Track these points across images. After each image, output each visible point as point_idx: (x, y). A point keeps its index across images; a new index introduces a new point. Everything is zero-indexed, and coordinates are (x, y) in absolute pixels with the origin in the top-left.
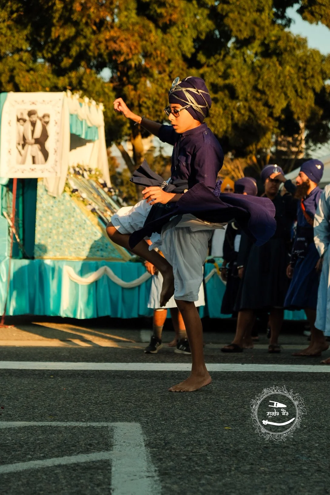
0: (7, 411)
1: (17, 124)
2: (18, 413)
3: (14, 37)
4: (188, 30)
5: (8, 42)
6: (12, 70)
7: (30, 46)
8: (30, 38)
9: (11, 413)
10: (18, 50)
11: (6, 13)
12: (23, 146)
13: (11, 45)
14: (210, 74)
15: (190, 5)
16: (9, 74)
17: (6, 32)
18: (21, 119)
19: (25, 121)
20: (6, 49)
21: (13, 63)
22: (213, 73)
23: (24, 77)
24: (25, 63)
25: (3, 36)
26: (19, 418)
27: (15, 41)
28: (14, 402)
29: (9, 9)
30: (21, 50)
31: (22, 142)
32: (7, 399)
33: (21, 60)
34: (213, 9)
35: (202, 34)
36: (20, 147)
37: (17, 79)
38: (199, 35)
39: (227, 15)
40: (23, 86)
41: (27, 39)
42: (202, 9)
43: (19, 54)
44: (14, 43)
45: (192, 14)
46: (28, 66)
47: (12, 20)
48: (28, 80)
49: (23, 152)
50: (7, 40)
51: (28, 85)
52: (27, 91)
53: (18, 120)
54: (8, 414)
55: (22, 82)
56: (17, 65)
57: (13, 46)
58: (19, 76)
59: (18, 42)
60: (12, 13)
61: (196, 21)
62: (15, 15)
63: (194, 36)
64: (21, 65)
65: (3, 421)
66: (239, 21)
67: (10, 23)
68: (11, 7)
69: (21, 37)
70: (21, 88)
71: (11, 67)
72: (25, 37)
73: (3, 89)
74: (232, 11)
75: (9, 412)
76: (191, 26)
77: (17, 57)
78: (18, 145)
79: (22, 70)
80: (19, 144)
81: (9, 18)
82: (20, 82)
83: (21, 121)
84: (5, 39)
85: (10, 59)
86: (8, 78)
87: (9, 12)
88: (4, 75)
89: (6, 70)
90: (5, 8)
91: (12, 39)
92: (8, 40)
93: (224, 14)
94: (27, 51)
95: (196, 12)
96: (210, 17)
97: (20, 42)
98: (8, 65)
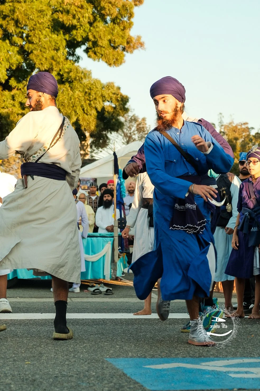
4: (3, 62)
14: (19, 96)
15: (4, 44)
22: (21, 95)
34: (22, 47)
35: (13, 66)
38: (11, 66)
39: (32, 52)
42: (13, 47)
45: (6, 51)
61: (8, 56)
63: (7, 67)
66: (41, 57)
74: (35, 49)
76: (5, 60)
93: (30, 51)
95: (8, 49)
96: (19, 53)
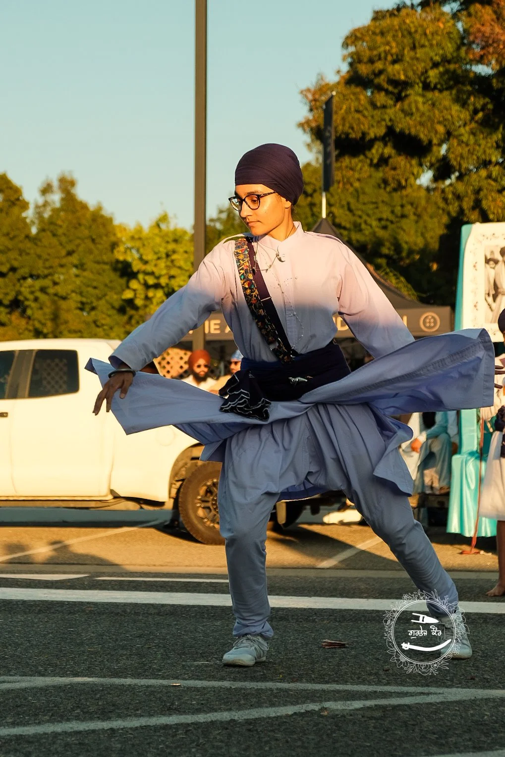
0: (483, 675)
1: (485, 266)
2: (499, 677)
3: (479, 145)
5: (471, 153)
6: (478, 191)
7: (501, 157)
8: (501, 144)
9: (488, 677)
10: (486, 164)
11: (467, 113)
12: (495, 297)
13: (475, 157)
16: (473, 197)
17: (468, 140)
18: (490, 260)
19: (496, 262)
20: (468, 163)
21: (479, 181)
23: (494, 200)
24: (495, 180)
25: (464, 145)
26: (500, 685)
27: (481, 151)
28: (492, 662)
29: (471, 108)
30: (490, 162)
31: (492, 292)
32: (481, 657)
33: (489, 177)
36: (490, 299)
37: (485, 204)
40: (494, 213)
41: (498, 147)
43: (487, 169)
44: (479, 154)
46: (500, 184)
47: (476, 122)
48: (500, 204)
49: (494, 305)
50: (469, 150)
51: (500, 211)
52: (498, 221)
53: (487, 261)
54: (485, 678)
55: (492, 207)
56: (484, 183)
57: (478, 158)
58: (487, 199)
59: (485, 152)
60: (476, 112)
62: (480, 115)
64: (489, 184)
65: (479, 688)
67: (473, 125)
68: (474, 104)
69: (489, 145)
70: (491, 216)
71: (476, 188)
72: (495, 144)
73: (465, 219)
75: (485, 676)
77: (483, 173)
78: (487, 295)
79: (492, 191)
80: (489, 295)
81: (472, 119)
82: (489, 207)
83: (491, 263)
84: (467, 149)
85: (474, 177)
86: (472, 203)
87: (471, 112)
88: (466, 199)
89: (469, 192)
90: (466, 106)
91: (477, 148)
92: (472, 151)
94: (497, 163)
97: (488, 151)
98: (472, 185)
